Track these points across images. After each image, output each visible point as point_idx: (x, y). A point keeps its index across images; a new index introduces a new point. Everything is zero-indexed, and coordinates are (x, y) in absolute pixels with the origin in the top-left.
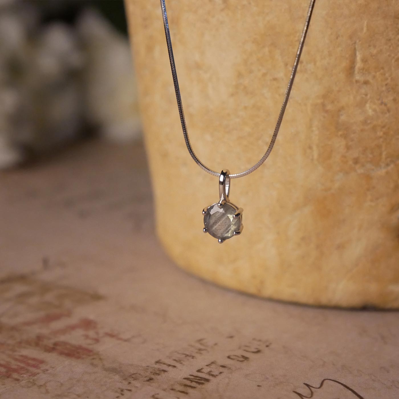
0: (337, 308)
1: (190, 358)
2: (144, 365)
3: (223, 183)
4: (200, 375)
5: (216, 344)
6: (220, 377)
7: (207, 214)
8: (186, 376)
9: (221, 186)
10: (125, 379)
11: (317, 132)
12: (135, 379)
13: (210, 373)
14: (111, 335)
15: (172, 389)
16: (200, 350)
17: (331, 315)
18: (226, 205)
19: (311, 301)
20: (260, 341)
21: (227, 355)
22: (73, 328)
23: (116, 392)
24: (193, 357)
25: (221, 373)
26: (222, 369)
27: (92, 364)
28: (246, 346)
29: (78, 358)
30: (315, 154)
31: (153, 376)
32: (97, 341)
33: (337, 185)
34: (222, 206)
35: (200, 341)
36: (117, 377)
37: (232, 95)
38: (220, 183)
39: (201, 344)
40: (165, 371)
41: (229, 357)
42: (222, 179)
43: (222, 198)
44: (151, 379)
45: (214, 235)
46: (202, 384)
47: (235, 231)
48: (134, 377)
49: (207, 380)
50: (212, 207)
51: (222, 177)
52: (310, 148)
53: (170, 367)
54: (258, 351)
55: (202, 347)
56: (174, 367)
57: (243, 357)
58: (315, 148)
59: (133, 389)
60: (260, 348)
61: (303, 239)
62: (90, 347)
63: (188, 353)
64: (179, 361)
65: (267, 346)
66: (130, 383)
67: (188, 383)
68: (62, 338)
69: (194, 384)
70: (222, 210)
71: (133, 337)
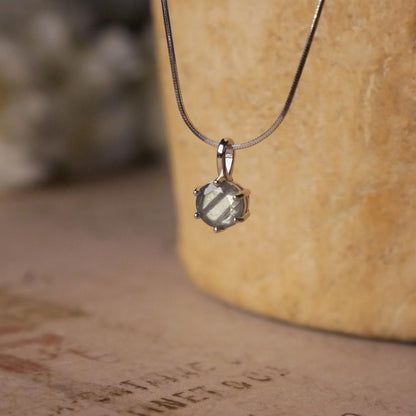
0: (394, 341)
1: (171, 382)
2: (104, 384)
3: (222, 156)
4: (176, 399)
5: (212, 369)
6: (201, 403)
7: (200, 194)
8: (155, 399)
9: (220, 160)
10: (71, 398)
11: (369, 109)
12: (84, 398)
13: (190, 399)
14: (76, 352)
15: (131, 412)
16: (189, 373)
17: (383, 348)
18: (226, 184)
19: (359, 329)
20: (275, 369)
21: (223, 381)
22: (29, 342)
23: (53, 410)
24: (175, 380)
25: (205, 399)
26: (207, 395)
27: (35, 380)
28: (253, 373)
29: (21, 372)
30: (367, 137)
31: (110, 397)
32: (54, 356)
33: (395, 178)
34: (220, 184)
35: (193, 365)
36: (62, 395)
37: (262, 61)
38: (219, 155)
39: (193, 368)
40: (129, 392)
41: (224, 383)
42: (220, 151)
43: (222, 175)
44: (106, 400)
45: (208, 222)
46: (174, 408)
47: (236, 216)
48: (84, 396)
49: (182, 405)
50: (207, 186)
51: (221, 147)
52: (360, 128)
53: (139, 389)
54: (268, 379)
55: (193, 371)
56: (145, 388)
57: (244, 384)
58: (366, 129)
59: (77, 408)
60: (271, 376)
61: (350, 248)
62: (41, 362)
63: (169, 376)
64: (154, 384)
65: (282, 375)
66: (75, 402)
67: (155, 406)
68: (10, 351)
69: (162, 408)
70: (219, 190)
71: (105, 355)
